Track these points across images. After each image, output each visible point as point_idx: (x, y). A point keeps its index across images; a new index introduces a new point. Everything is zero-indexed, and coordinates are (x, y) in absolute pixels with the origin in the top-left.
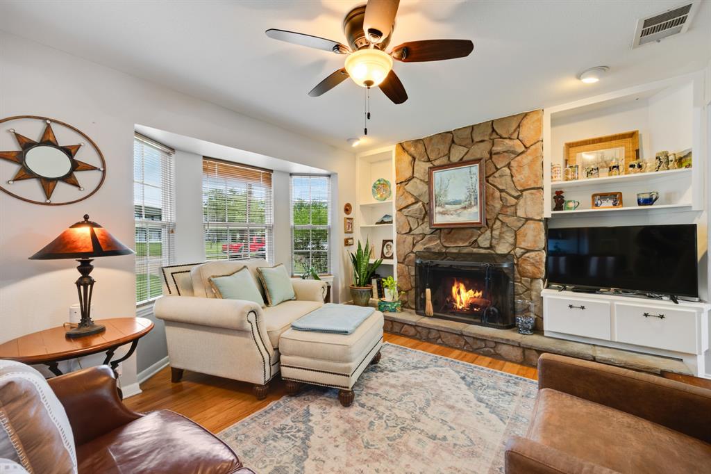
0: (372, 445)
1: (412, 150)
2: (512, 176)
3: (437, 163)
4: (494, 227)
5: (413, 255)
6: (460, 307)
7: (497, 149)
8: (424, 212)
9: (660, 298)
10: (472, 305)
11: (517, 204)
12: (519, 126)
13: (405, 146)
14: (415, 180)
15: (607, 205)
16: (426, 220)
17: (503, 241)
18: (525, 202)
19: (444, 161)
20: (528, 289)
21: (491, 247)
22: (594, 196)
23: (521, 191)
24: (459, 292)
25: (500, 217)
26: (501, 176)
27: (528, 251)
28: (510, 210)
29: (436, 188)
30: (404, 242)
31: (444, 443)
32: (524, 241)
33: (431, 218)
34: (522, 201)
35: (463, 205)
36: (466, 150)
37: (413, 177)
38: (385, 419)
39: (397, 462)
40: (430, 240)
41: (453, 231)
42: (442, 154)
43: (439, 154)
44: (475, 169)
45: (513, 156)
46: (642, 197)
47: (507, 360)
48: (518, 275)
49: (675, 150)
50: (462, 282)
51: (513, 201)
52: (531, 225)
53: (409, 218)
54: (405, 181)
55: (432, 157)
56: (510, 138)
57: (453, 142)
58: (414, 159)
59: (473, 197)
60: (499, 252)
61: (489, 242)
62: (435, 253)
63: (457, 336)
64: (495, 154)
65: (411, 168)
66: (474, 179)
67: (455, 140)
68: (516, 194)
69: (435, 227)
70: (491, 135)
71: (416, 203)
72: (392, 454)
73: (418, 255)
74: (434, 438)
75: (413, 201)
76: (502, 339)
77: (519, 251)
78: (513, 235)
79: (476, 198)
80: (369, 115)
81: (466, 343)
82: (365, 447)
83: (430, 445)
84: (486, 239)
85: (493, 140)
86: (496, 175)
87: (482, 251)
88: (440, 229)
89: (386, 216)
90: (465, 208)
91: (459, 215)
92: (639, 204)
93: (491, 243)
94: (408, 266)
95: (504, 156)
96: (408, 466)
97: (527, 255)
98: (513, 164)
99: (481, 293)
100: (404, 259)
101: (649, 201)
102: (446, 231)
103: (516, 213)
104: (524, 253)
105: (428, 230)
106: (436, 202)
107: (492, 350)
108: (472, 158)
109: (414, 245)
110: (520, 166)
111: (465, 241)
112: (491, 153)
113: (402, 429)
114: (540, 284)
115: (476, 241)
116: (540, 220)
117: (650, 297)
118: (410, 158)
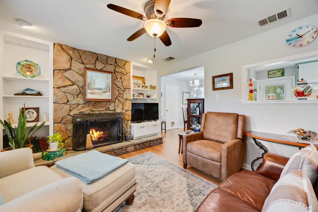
1: (71, 52)
2: (122, 83)
3: (88, 66)
4: (116, 101)
5: (69, 117)
6: (94, 140)
7: (117, 70)
8: (79, 92)
9: (152, 121)
11: (123, 94)
12: (124, 64)
13: (64, 47)
14: (71, 71)
15: (141, 96)
16: (79, 96)
17: (118, 107)
18: (126, 93)
19: (93, 67)
20: (127, 125)
21: (114, 110)
22: (138, 93)
23: (125, 89)
25: (118, 98)
26: (118, 81)
27: (127, 111)
28: (121, 96)
29: (88, 80)
30: (62, 109)
32: (126, 107)
33: (84, 94)
34: (125, 93)
35: (103, 91)
36: (105, 66)
37: (71, 69)
40: (83, 107)
41: (97, 103)
42: (91, 63)
43: (89, 62)
44: (110, 76)
45: (123, 75)
46: (148, 95)
48: (124, 120)
49: (154, 85)
51: (122, 92)
52: (128, 101)
53: (67, 94)
54: (63, 70)
55: (85, 61)
56: (121, 68)
57: (97, 59)
58: (71, 59)
59: (108, 88)
60: (117, 112)
61: (113, 108)
62: (86, 115)
64: (116, 72)
65: (70, 64)
66: (109, 80)
67: (99, 59)
68: (124, 90)
69: (86, 100)
70: (115, 63)
71: (73, 85)
73: (74, 117)
75: (71, 83)
77: (124, 111)
78: (122, 105)
79: (110, 89)
81: (115, 152)
82: (164, 201)
84: (113, 107)
85: (116, 66)
87: (111, 112)
88: (89, 102)
89: (28, 89)
90: (104, 92)
91: (101, 95)
92: (147, 97)
93: (114, 108)
94: (65, 124)
95: (119, 74)
97: (127, 112)
98: (123, 78)
99: (103, 132)
100: (61, 120)
101: (149, 97)
102: (93, 103)
103: (123, 97)
104: (126, 112)
105: (82, 101)
106: (88, 87)
107: (125, 151)
108: (107, 70)
109: (70, 111)
110: (125, 79)
111: (103, 107)
112: (114, 70)
113: (157, 187)
114: (130, 122)
115: (108, 108)
116: (130, 100)
117: (150, 121)
118: (69, 57)
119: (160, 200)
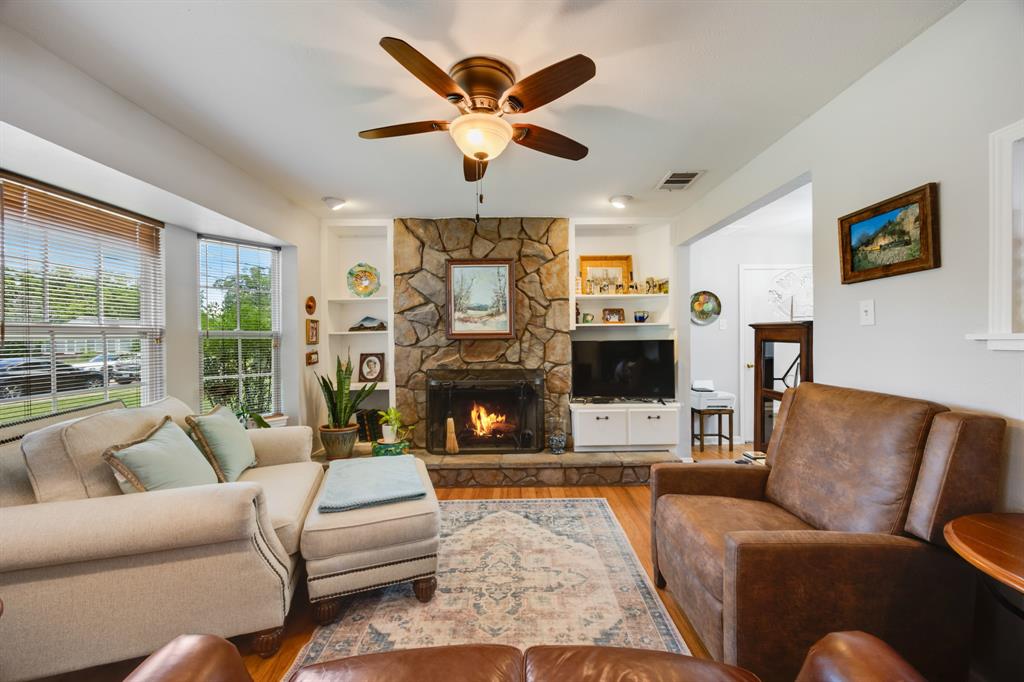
0: (500, 629)
1: (421, 231)
2: (541, 284)
3: (455, 255)
4: (524, 338)
5: (420, 375)
6: (481, 434)
7: (527, 251)
8: (438, 318)
9: (651, 402)
10: (495, 432)
11: (545, 315)
12: (548, 231)
13: (409, 223)
14: (424, 273)
15: (614, 319)
16: (439, 328)
17: (532, 354)
18: (554, 313)
19: (464, 254)
20: (557, 406)
21: (520, 362)
22: (605, 310)
23: (550, 301)
24: (479, 417)
25: (530, 328)
26: (531, 282)
27: (556, 365)
28: (539, 321)
29: (455, 288)
30: (408, 357)
31: (562, 589)
32: (553, 354)
33: (449, 325)
34: (550, 312)
35: (489, 311)
36: (492, 246)
37: (422, 269)
38: (487, 594)
39: (539, 633)
40: (446, 354)
41: (476, 343)
42: (463, 246)
43: (458, 244)
44: (504, 270)
45: (542, 262)
46: (638, 315)
47: (549, 486)
48: (547, 392)
49: (659, 277)
50: (483, 406)
51: (543, 311)
52: (560, 338)
53: (416, 325)
54: (409, 273)
55: (449, 246)
56: (539, 242)
57: (476, 232)
58: (423, 244)
59: (501, 303)
60: (528, 367)
61: (518, 356)
62: (452, 371)
63: (494, 471)
64: (524, 256)
65: (419, 257)
66: (502, 282)
67: (479, 231)
68: (545, 304)
69: (453, 337)
70: (520, 233)
71: (426, 304)
72: (527, 627)
73: (430, 374)
74: (550, 589)
75: (422, 301)
76: (544, 464)
77: (548, 365)
78: (542, 348)
79: (505, 305)
80: (481, 198)
81: (506, 476)
82: (493, 636)
83: (553, 598)
84: (514, 353)
85: (522, 240)
86: (526, 280)
87: (511, 367)
88: (460, 340)
89: (367, 319)
90: (492, 315)
91: (484, 323)
92: (636, 321)
93: (520, 357)
94: (413, 390)
95: (533, 261)
96: (551, 629)
97: (556, 369)
98: (543, 270)
99: (504, 418)
100: (408, 381)
101: (641, 319)
102: (467, 343)
103: (545, 324)
104: (553, 367)
105: (443, 340)
106: (455, 305)
107: (533, 478)
108: (499, 256)
109: (422, 361)
110: (549, 274)
111: (490, 354)
112: (519, 253)
113: (514, 595)
114: (566, 399)
115: (503, 355)
116: (567, 333)
117: (645, 402)
118: (418, 243)
119: (486, 628)
